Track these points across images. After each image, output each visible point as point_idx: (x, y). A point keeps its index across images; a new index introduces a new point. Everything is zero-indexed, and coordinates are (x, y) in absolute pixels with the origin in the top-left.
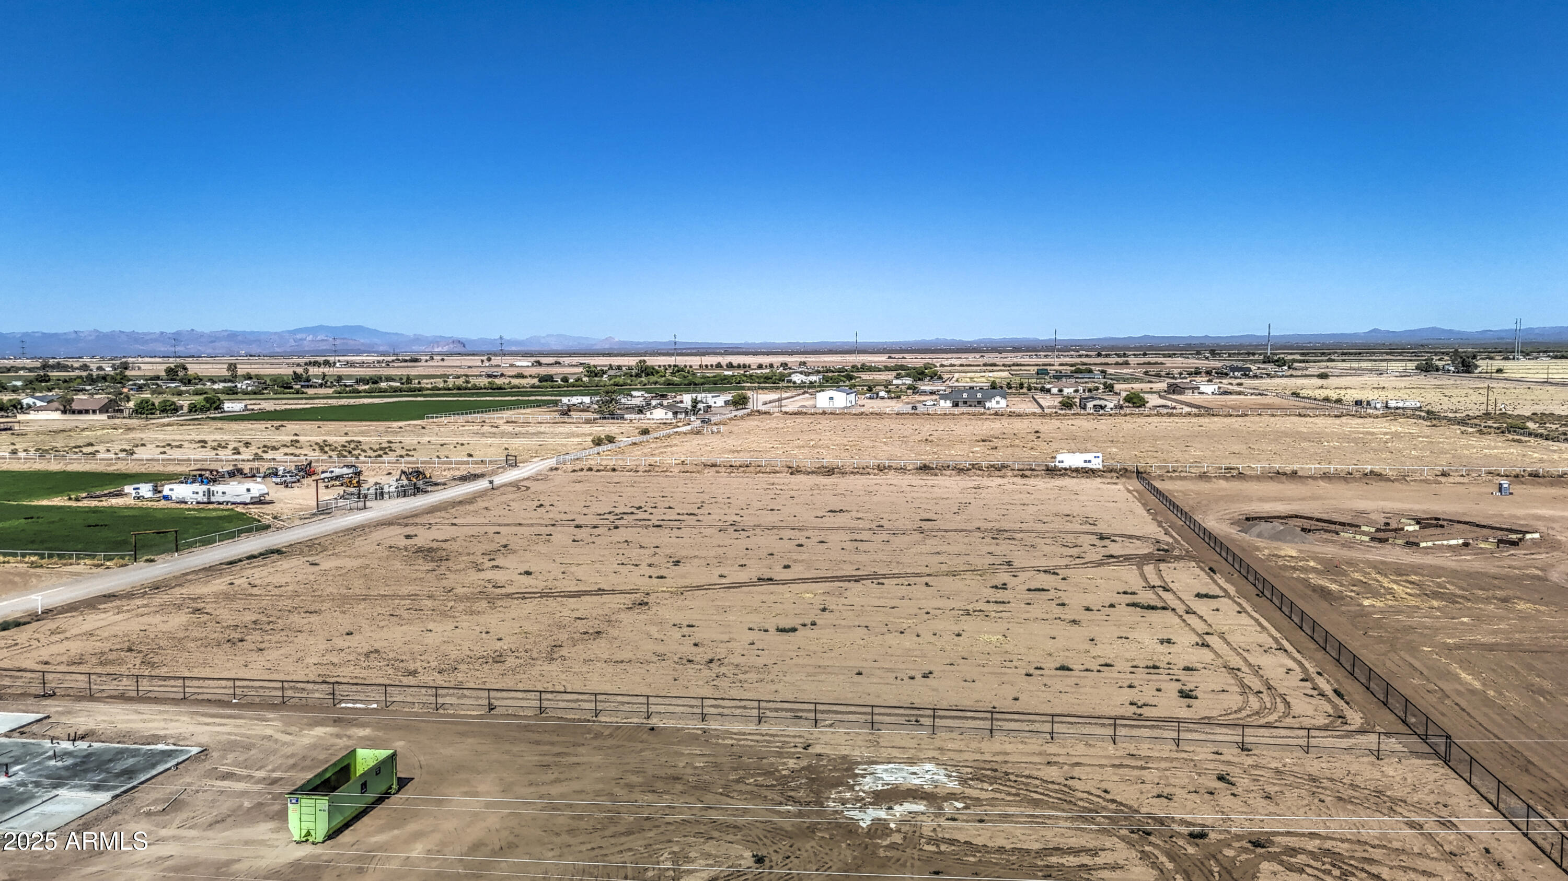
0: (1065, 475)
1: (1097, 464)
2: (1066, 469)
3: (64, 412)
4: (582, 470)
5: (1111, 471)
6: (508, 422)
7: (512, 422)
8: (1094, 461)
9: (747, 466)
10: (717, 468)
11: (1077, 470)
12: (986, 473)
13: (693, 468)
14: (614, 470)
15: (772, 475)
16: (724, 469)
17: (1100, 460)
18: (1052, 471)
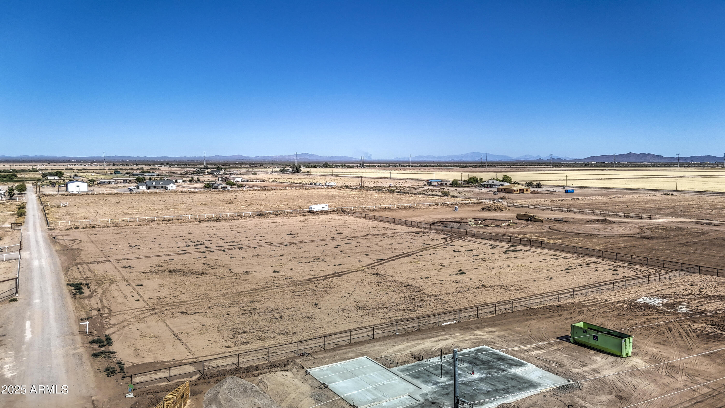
0: (318, 214)
1: (326, 209)
2: (317, 211)
4: (71, 228)
5: (333, 211)
8: (326, 207)
9: (172, 220)
10: (157, 222)
11: (322, 212)
12: (288, 215)
13: (140, 223)
14: (94, 227)
15: (190, 223)
16: (160, 222)
17: (327, 207)
18: (312, 213)
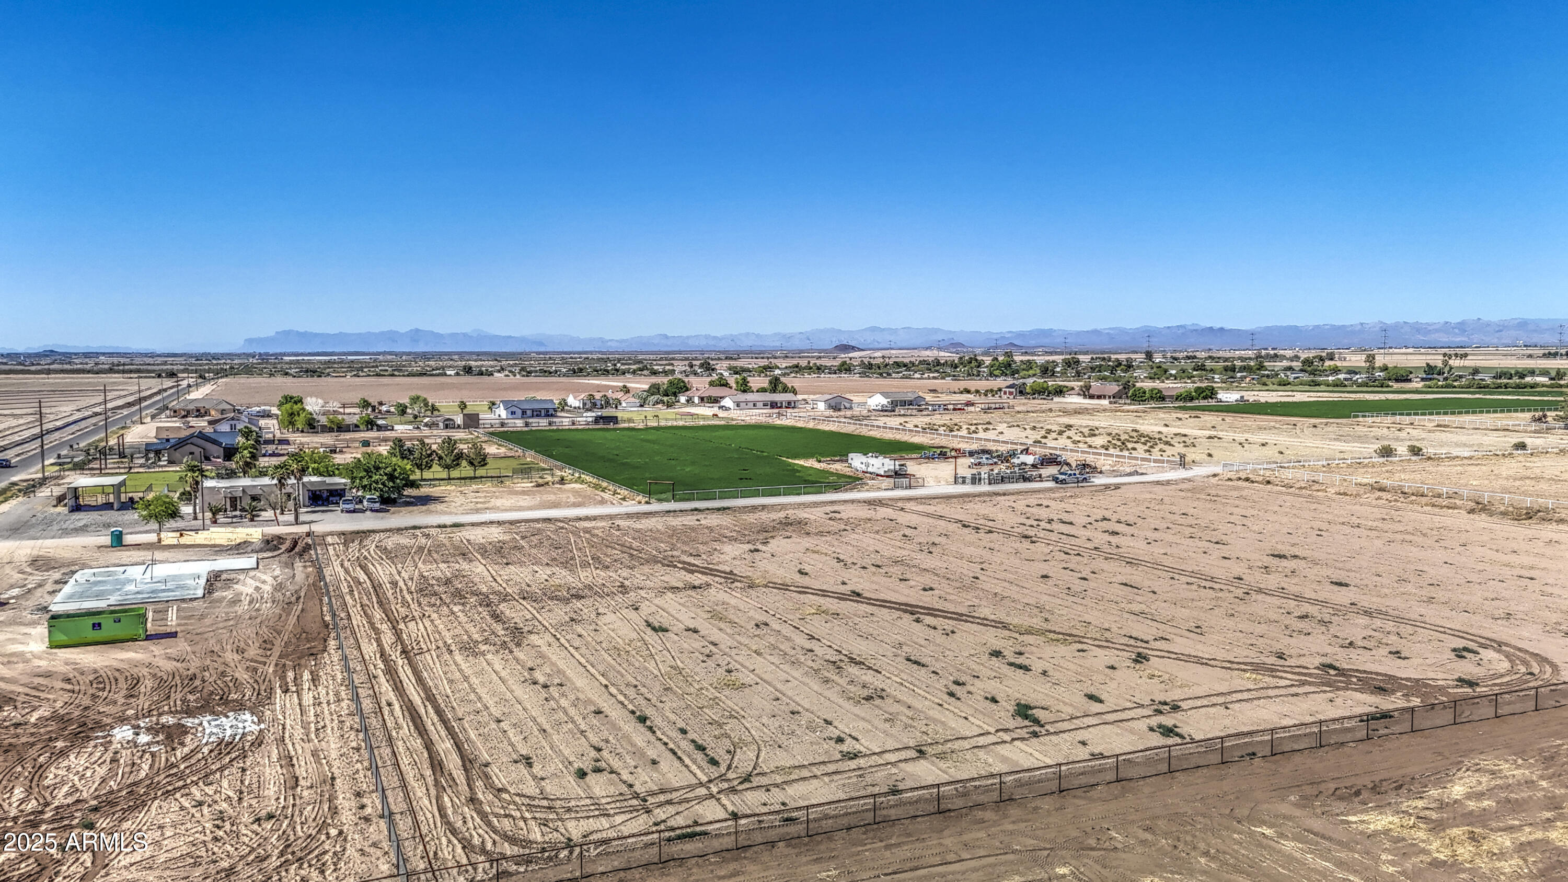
3: (1085, 396)
6: (1438, 426)
7: (1445, 426)
